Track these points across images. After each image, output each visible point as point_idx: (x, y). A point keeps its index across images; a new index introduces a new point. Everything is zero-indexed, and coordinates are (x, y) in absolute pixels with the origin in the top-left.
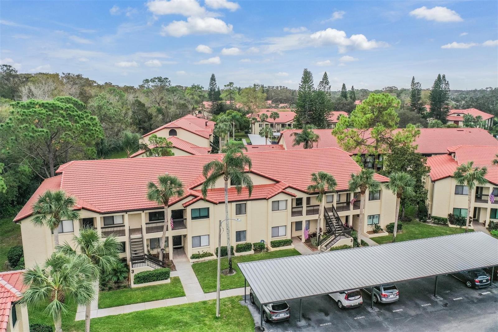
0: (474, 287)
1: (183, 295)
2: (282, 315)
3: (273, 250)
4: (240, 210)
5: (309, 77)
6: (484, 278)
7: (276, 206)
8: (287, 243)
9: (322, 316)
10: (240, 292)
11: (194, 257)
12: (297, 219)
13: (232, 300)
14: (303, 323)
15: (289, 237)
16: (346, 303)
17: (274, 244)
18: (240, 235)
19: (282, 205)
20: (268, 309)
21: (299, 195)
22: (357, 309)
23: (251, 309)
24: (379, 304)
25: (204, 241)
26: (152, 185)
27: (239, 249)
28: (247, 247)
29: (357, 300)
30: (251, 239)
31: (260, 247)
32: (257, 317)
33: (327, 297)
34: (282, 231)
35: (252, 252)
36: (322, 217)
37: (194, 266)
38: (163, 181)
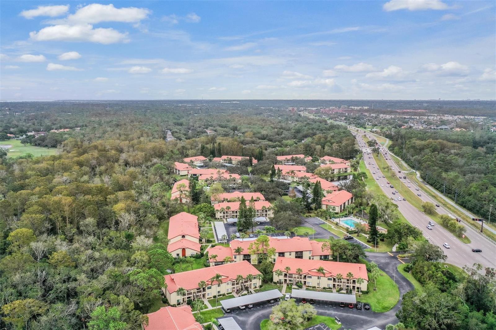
0: (270, 303)
1: (208, 308)
2: (229, 311)
3: (227, 295)
4: (219, 285)
6: (272, 301)
7: (228, 284)
8: (231, 293)
9: (237, 311)
10: (220, 307)
11: (208, 299)
12: (233, 286)
13: (218, 308)
14: (233, 312)
15: (231, 291)
16: (242, 308)
17: (227, 294)
18: (219, 292)
19: (229, 284)
20: (226, 310)
21: (234, 280)
22: (244, 309)
23: (223, 310)
24: (249, 308)
25: (210, 294)
26: (199, 283)
27: (219, 296)
28: (221, 295)
29: (244, 307)
30: (221, 293)
31: (224, 295)
32: (224, 312)
33: (238, 307)
34: (229, 290)
35: (222, 296)
36: (240, 285)
37: (208, 301)
38: (202, 282)
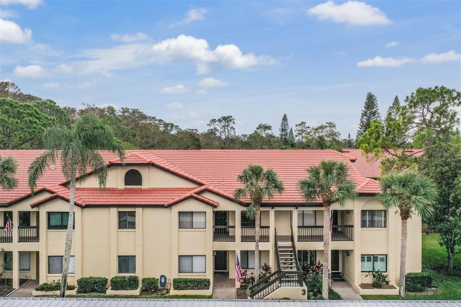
5: (373, 103)
